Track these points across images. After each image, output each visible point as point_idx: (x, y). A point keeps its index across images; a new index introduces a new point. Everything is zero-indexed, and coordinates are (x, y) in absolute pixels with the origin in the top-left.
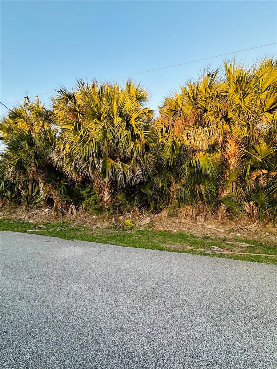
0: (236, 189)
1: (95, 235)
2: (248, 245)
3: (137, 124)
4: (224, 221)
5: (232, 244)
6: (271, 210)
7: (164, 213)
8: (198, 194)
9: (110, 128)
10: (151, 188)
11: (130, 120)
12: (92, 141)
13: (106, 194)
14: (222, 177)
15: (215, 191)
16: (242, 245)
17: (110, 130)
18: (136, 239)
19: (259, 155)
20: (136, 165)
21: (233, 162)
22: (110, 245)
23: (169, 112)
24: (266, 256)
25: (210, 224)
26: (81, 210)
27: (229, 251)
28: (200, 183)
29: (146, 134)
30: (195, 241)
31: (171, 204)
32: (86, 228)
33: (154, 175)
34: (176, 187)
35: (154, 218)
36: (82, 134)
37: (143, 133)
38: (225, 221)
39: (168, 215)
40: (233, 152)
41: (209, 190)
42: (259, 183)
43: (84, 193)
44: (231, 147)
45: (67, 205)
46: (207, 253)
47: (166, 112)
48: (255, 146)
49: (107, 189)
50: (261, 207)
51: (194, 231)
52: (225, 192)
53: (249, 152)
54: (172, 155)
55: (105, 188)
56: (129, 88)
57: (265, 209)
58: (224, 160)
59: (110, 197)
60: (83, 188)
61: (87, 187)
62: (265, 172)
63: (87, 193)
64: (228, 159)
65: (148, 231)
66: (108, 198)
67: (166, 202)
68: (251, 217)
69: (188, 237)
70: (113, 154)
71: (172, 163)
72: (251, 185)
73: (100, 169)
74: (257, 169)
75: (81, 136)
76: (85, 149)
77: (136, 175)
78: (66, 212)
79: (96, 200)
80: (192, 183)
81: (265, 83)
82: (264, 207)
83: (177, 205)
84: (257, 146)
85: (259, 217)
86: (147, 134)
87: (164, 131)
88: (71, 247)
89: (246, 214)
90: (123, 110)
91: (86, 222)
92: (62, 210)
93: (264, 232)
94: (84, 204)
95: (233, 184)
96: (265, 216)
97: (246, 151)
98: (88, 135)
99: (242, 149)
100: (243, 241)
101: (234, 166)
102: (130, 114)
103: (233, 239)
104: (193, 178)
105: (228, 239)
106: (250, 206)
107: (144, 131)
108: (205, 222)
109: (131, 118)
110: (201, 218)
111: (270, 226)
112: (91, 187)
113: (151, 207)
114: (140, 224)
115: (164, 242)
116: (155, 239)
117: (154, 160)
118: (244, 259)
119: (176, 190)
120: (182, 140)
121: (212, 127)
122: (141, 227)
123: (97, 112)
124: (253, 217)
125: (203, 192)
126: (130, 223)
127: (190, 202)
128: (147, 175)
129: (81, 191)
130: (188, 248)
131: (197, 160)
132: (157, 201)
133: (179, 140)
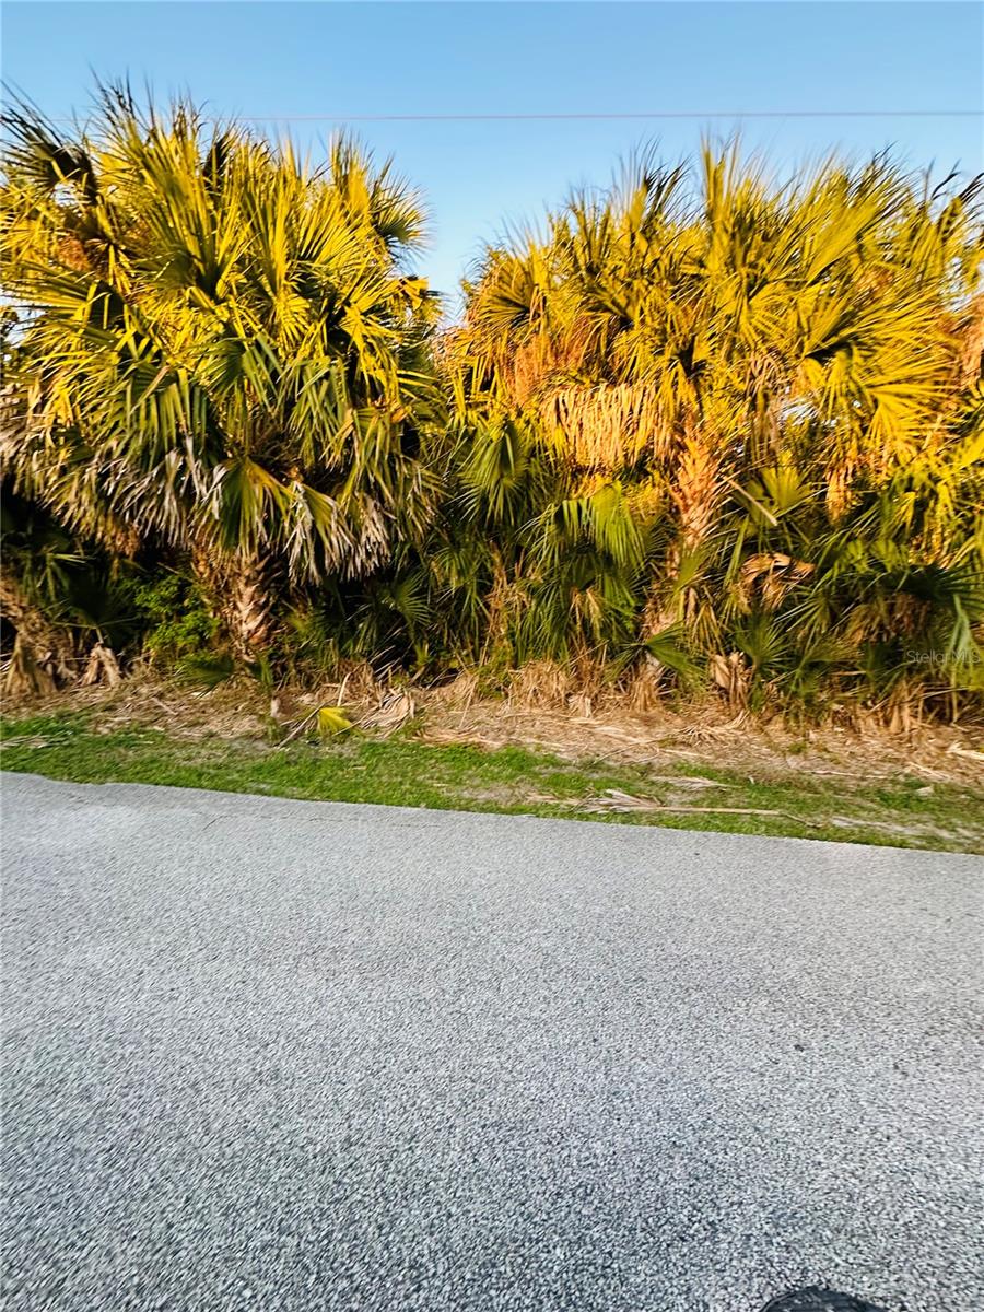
0: (697, 610)
1: (199, 761)
2: (710, 783)
3: (373, 337)
4: (652, 712)
5: (666, 783)
6: (783, 680)
7: (464, 686)
8: (579, 624)
9: (258, 336)
10: (421, 593)
11: (342, 313)
12: (176, 379)
13: (245, 608)
14: (659, 568)
15: (631, 615)
16: (694, 785)
17: (258, 345)
18: (357, 773)
19: (772, 503)
20: (364, 500)
21: (696, 520)
22: (257, 797)
23: (499, 308)
24: (752, 814)
25: (608, 722)
26: (142, 669)
27: (655, 804)
28: (588, 586)
29: (406, 381)
30: (556, 776)
31: (488, 655)
32: (164, 737)
33: (433, 548)
34: (508, 595)
35: (426, 701)
36: (126, 345)
37: (397, 380)
39: (476, 691)
40: (698, 488)
41: (617, 612)
42: (761, 594)
43: (151, 600)
44: (696, 470)
45: (76, 646)
46: (590, 811)
47: (485, 304)
48: (766, 474)
49: (250, 590)
50: (760, 669)
51: (557, 745)
52: (661, 620)
53: (745, 490)
54: (502, 476)
55: (241, 587)
56: (346, 177)
57: (768, 678)
58: (670, 512)
59: (261, 623)
60: (144, 582)
61: (163, 577)
62: (784, 561)
63: (164, 601)
64: (682, 508)
65: (403, 746)
66: (252, 625)
67: (471, 648)
68: (728, 700)
69: (535, 761)
70: (273, 452)
71: (497, 506)
73: (215, 505)
74: (762, 551)
75: (125, 354)
76: (143, 414)
77: (363, 539)
78: (72, 674)
79: (203, 631)
80: (560, 582)
81: (817, 251)
82: (766, 669)
83: (508, 658)
84: (770, 474)
85: (750, 702)
87: (477, 382)
88: (91, 811)
89: (716, 692)
90: (314, 265)
91: (164, 714)
92: (55, 668)
93: (759, 744)
94: (152, 645)
95: (687, 594)
96: (768, 698)
97: (737, 487)
98: (158, 355)
99: (726, 479)
100: (697, 773)
101: (696, 536)
102: (346, 291)
103: (670, 768)
104: (567, 567)
105: (657, 766)
106: (729, 665)
107: (399, 372)
108: (595, 716)
109: (346, 308)
110: (581, 703)
111: (776, 726)
112: (180, 579)
113: (418, 663)
114: (377, 722)
115: (456, 781)
116: (424, 772)
117: (433, 488)
118: (695, 827)
119: (508, 604)
120: (539, 425)
121: (642, 388)
122: (380, 734)
123: (199, 257)
124: (734, 702)
125: (595, 618)
126: (340, 719)
127: (550, 651)
128: (406, 542)
129: (140, 591)
130: (532, 798)
131: (583, 503)
132: (440, 642)
133: (528, 422)
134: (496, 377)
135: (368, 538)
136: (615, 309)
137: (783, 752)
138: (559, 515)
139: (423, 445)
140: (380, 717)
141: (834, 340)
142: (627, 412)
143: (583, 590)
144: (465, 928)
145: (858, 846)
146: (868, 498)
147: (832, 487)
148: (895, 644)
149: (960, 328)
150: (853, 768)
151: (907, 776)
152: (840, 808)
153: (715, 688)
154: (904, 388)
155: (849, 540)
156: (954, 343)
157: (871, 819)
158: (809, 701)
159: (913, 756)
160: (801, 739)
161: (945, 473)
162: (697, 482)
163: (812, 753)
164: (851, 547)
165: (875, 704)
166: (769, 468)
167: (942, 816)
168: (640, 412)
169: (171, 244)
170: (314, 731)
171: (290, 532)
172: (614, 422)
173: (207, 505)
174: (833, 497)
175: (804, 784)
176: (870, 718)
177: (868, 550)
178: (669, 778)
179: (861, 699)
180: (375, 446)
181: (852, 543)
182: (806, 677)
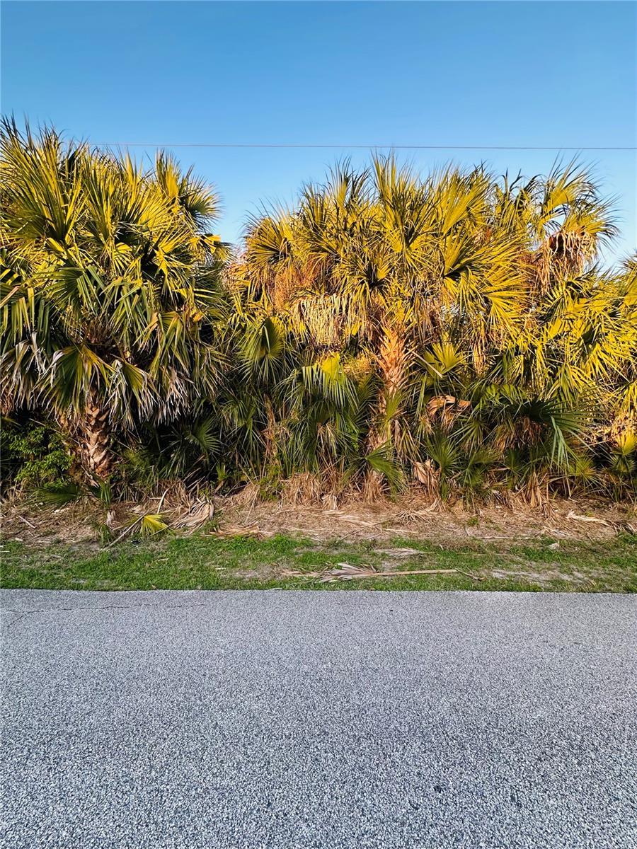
0: (401, 434)
2: (413, 551)
3: (174, 268)
5: (383, 554)
6: (459, 476)
7: (250, 493)
8: (323, 447)
11: (153, 254)
13: (92, 448)
14: (374, 408)
15: (358, 439)
16: (402, 554)
17: (88, 273)
18: (160, 564)
19: (440, 365)
20: (168, 370)
21: (395, 376)
23: (260, 251)
24: (438, 573)
25: (348, 511)
26: (14, 495)
27: (371, 571)
28: (326, 422)
29: (199, 295)
30: (306, 555)
33: (221, 400)
34: (275, 430)
35: (223, 505)
37: (193, 294)
38: (378, 502)
39: (258, 496)
40: (394, 357)
41: (345, 436)
42: (440, 421)
43: (21, 445)
44: (391, 347)
46: (325, 580)
48: (434, 347)
49: (95, 435)
50: (445, 470)
51: (312, 531)
52: (379, 441)
53: (423, 357)
55: (89, 433)
56: (164, 177)
57: (450, 475)
58: (378, 372)
59: (104, 457)
60: (19, 432)
61: (33, 429)
62: (452, 400)
63: (31, 445)
64: (384, 370)
65: (202, 540)
66: (97, 459)
67: (254, 466)
68: (427, 491)
69: (295, 544)
71: (264, 373)
72: (426, 426)
73: (52, 378)
74: (438, 394)
77: (168, 398)
79: (60, 466)
82: (448, 470)
83: (279, 472)
84: (436, 347)
85: (440, 492)
86: (202, 296)
87: (251, 295)
89: (419, 487)
90: (134, 225)
93: (448, 521)
94: (23, 476)
95: (393, 425)
96: (451, 489)
97: (417, 355)
99: (410, 351)
100: (406, 544)
101: (395, 386)
102: (154, 241)
103: (388, 543)
104: (311, 411)
105: (380, 541)
106: (425, 469)
107: (195, 290)
108: (340, 508)
109: (156, 251)
110: (330, 499)
111: (459, 506)
112: (46, 429)
113: (219, 478)
114: (186, 523)
115: (233, 565)
116: (212, 559)
117: (220, 362)
118: (394, 587)
119: (277, 436)
120: (289, 321)
121: (346, 296)
122: (187, 532)
123: (51, 219)
124: (431, 492)
125: (333, 442)
126: (158, 523)
127: (307, 465)
128: (202, 398)
129: (14, 439)
130: (285, 574)
131: (315, 368)
132: (233, 464)
133: (281, 319)
134: (264, 293)
135: (172, 396)
136: (330, 251)
137: (464, 525)
138: (300, 378)
139: (216, 334)
140: (189, 518)
141: (458, 266)
142: (338, 310)
143: (324, 426)
144: (193, 698)
145: (505, 593)
146: (498, 358)
147: (475, 354)
148: (526, 448)
149: (537, 260)
150: (509, 533)
151: (542, 536)
152: (499, 563)
153: (418, 484)
154: (505, 294)
155: (487, 385)
156: (531, 267)
157: (518, 570)
158: (478, 489)
159: (546, 522)
161: (537, 343)
162: (392, 353)
163: (483, 524)
164: (488, 389)
165: (519, 488)
166: (436, 343)
167: (564, 564)
168: (347, 311)
169: (30, 211)
170: (137, 534)
171: (111, 394)
172: (330, 316)
173: (46, 378)
174: (476, 359)
175: (476, 547)
176: (517, 498)
177: (499, 391)
178: (386, 550)
179: (510, 486)
180: (175, 336)
181: (489, 387)
182: (473, 474)
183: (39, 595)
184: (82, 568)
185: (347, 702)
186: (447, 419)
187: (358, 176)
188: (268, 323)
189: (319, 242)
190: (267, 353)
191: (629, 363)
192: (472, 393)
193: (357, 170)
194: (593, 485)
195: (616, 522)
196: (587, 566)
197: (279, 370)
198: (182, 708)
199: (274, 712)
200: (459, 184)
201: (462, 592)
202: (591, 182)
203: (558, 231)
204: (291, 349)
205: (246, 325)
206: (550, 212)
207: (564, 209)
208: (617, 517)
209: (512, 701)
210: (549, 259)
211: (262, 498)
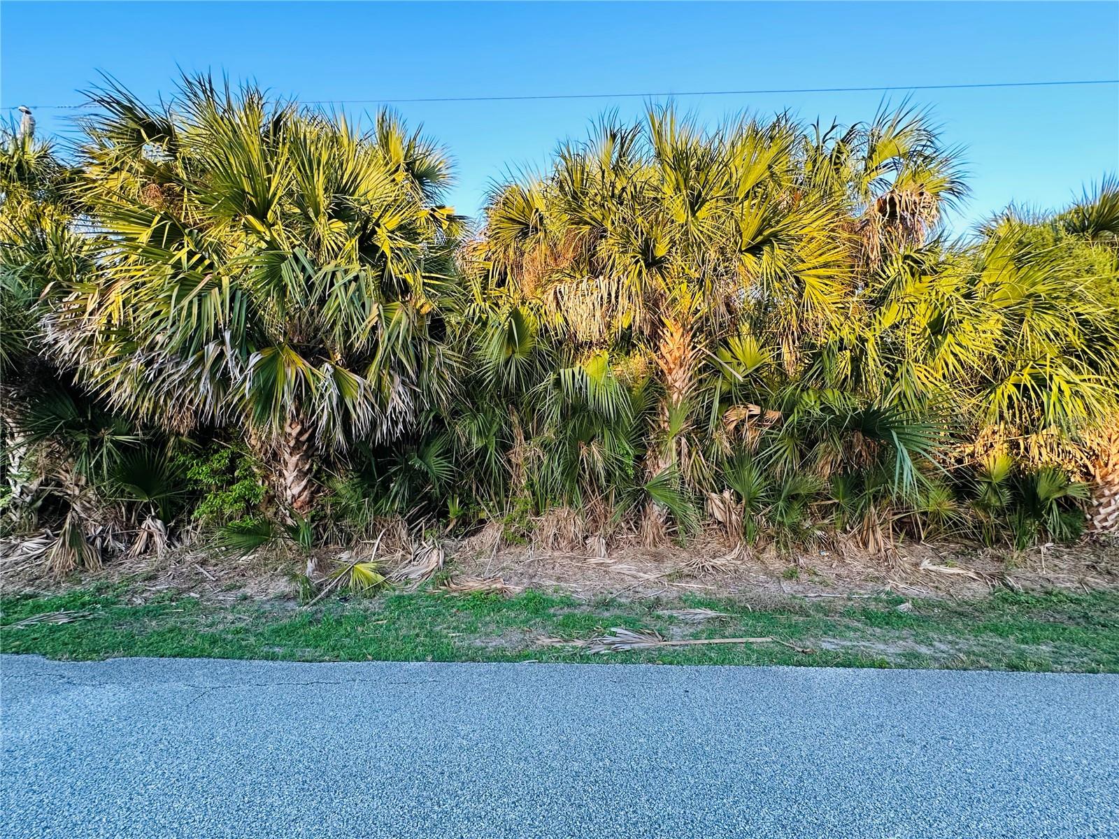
0: (689, 455)
2: (711, 614)
3: (399, 249)
5: (670, 617)
6: (770, 512)
7: (491, 534)
8: (587, 473)
11: (374, 232)
13: (290, 475)
14: (653, 421)
15: (633, 463)
16: (696, 617)
17: (295, 257)
18: (377, 628)
19: (739, 364)
20: (390, 377)
21: (679, 380)
23: (505, 225)
24: (746, 643)
25: (621, 559)
26: (192, 536)
27: (656, 639)
28: (592, 440)
29: (429, 281)
30: (567, 617)
32: (196, 604)
33: (455, 413)
34: (524, 452)
35: (456, 551)
37: (421, 280)
38: (662, 547)
39: (502, 539)
40: (678, 355)
41: (616, 459)
42: (741, 439)
43: (202, 473)
44: (674, 342)
46: (593, 651)
48: (730, 341)
49: (295, 459)
50: (749, 503)
51: (574, 585)
52: (660, 465)
53: (715, 355)
55: (287, 456)
56: (386, 139)
57: (757, 511)
58: (657, 374)
59: (305, 488)
60: (199, 456)
61: (216, 451)
62: (756, 410)
63: (214, 473)
64: (666, 372)
65: (429, 596)
66: (296, 490)
67: (497, 500)
68: (727, 532)
69: (552, 603)
71: (511, 378)
72: (723, 444)
73: (247, 387)
74: (737, 402)
77: (389, 410)
78: (122, 546)
79: (249, 499)
82: (754, 504)
83: (529, 507)
84: (734, 342)
85: (745, 534)
86: (432, 282)
87: (493, 282)
89: (715, 526)
90: (351, 198)
91: (204, 580)
93: (756, 572)
94: (202, 513)
95: (679, 443)
96: (759, 529)
97: (709, 353)
99: (699, 347)
100: (700, 604)
101: (680, 393)
102: (375, 216)
103: (676, 601)
104: (571, 425)
105: (665, 600)
106: (723, 502)
107: (423, 274)
108: (610, 555)
109: (377, 228)
110: (596, 543)
111: (771, 553)
112: (232, 453)
113: (450, 516)
114: (407, 574)
115: (472, 630)
116: (443, 622)
117: (454, 364)
118: (689, 661)
119: (526, 459)
120: (542, 311)
121: (616, 279)
122: (409, 586)
123: (251, 193)
124: (732, 534)
125: (600, 466)
126: (372, 574)
127: (566, 498)
128: (431, 410)
129: (192, 465)
130: (540, 642)
131: (576, 371)
132: (469, 495)
133: (532, 309)
134: (509, 277)
135: (394, 409)
136: (594, 223)
137: (778, 578)
138: (558, 383)
139: (449, 330)
140: (413, 568)
141: (760, 238)
142: (605, 296)
143: (588, 444)
144: (429, 803)
145: (841, 670)
146: (816, 355)
147: (785, 349)
148: (859, 475)
149: (862, 228)
150: (840, 589)
151: (887, 593)
152: (829, 629)
153: (715, 522)
154: (821, 272)
155: (802, 390)
156: (855, 237)
157: (857, 639)
158: (795, 529)
159: (891, 574)
160: (793, 564)
161: (868, 334)
162: (676, 350)
163: (804, 577)
164: (805, 395)
165: (852, 528)
166: (732, 336)
167: (920, 631)
168: (617, 297)
169: (227, 184)
170: (346, 588)
171: (319, 406)
172: (596, 305)
173: (240, 387)
174: (787, 357)
175: (797, 608)
176: (850, 541)
177: (819, 398)
178: (674, 612)
179: (839, 525)
180: (399, 332)
181: (805, 393)
182: (788, 508)
183: (225, 666)
184: (276, 632)
185: (634, 812)
186: (751, 436)
187: (628, 131)
188: (515, 314)
189: (579, 212)
190: (514, 352)
191: (994, 359)
192: (783, 401)
193: (626, 123)
194: (954, 523)
195: (990, 575)
196: (952, 634)
197: (529, 375)
198: (416, 816)
199: (537, 823)
200: (758, 137)
201: (781, 667)
202: (928, 129)
203: (888, 191)
204: (544, 347)
205: (488, 317)
206: (876, 168)
207: (895, 163)
208: (991, 568)
209: (860, 816)
210: (878, 226)
211: (507, 542)
